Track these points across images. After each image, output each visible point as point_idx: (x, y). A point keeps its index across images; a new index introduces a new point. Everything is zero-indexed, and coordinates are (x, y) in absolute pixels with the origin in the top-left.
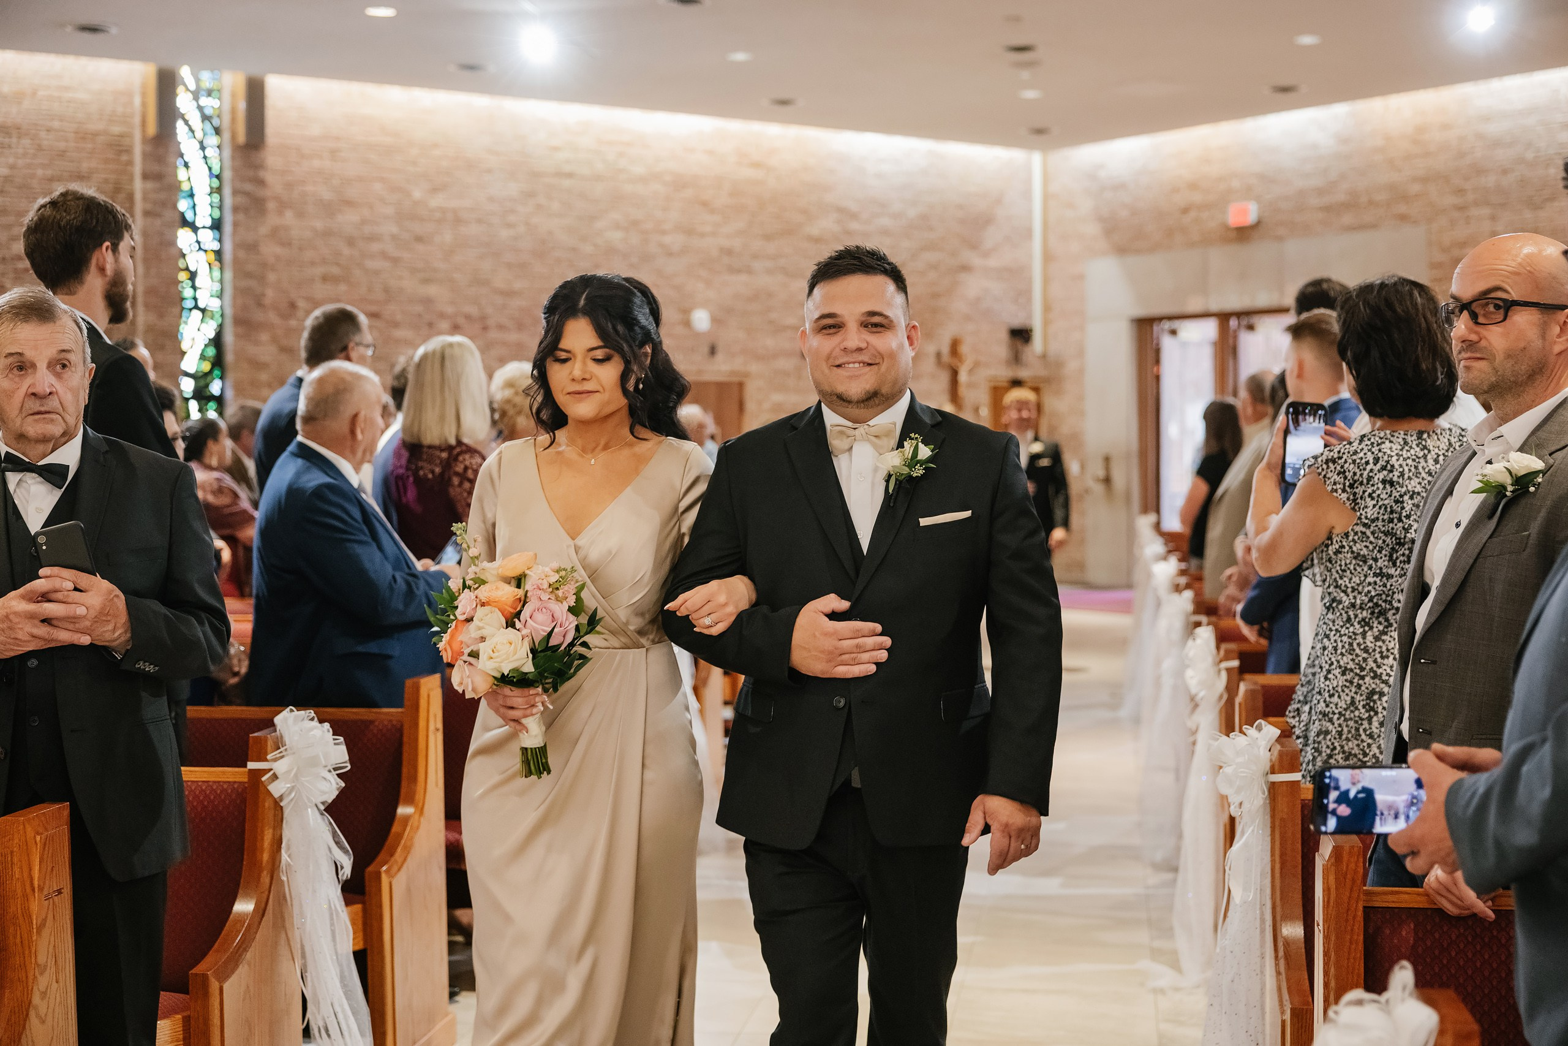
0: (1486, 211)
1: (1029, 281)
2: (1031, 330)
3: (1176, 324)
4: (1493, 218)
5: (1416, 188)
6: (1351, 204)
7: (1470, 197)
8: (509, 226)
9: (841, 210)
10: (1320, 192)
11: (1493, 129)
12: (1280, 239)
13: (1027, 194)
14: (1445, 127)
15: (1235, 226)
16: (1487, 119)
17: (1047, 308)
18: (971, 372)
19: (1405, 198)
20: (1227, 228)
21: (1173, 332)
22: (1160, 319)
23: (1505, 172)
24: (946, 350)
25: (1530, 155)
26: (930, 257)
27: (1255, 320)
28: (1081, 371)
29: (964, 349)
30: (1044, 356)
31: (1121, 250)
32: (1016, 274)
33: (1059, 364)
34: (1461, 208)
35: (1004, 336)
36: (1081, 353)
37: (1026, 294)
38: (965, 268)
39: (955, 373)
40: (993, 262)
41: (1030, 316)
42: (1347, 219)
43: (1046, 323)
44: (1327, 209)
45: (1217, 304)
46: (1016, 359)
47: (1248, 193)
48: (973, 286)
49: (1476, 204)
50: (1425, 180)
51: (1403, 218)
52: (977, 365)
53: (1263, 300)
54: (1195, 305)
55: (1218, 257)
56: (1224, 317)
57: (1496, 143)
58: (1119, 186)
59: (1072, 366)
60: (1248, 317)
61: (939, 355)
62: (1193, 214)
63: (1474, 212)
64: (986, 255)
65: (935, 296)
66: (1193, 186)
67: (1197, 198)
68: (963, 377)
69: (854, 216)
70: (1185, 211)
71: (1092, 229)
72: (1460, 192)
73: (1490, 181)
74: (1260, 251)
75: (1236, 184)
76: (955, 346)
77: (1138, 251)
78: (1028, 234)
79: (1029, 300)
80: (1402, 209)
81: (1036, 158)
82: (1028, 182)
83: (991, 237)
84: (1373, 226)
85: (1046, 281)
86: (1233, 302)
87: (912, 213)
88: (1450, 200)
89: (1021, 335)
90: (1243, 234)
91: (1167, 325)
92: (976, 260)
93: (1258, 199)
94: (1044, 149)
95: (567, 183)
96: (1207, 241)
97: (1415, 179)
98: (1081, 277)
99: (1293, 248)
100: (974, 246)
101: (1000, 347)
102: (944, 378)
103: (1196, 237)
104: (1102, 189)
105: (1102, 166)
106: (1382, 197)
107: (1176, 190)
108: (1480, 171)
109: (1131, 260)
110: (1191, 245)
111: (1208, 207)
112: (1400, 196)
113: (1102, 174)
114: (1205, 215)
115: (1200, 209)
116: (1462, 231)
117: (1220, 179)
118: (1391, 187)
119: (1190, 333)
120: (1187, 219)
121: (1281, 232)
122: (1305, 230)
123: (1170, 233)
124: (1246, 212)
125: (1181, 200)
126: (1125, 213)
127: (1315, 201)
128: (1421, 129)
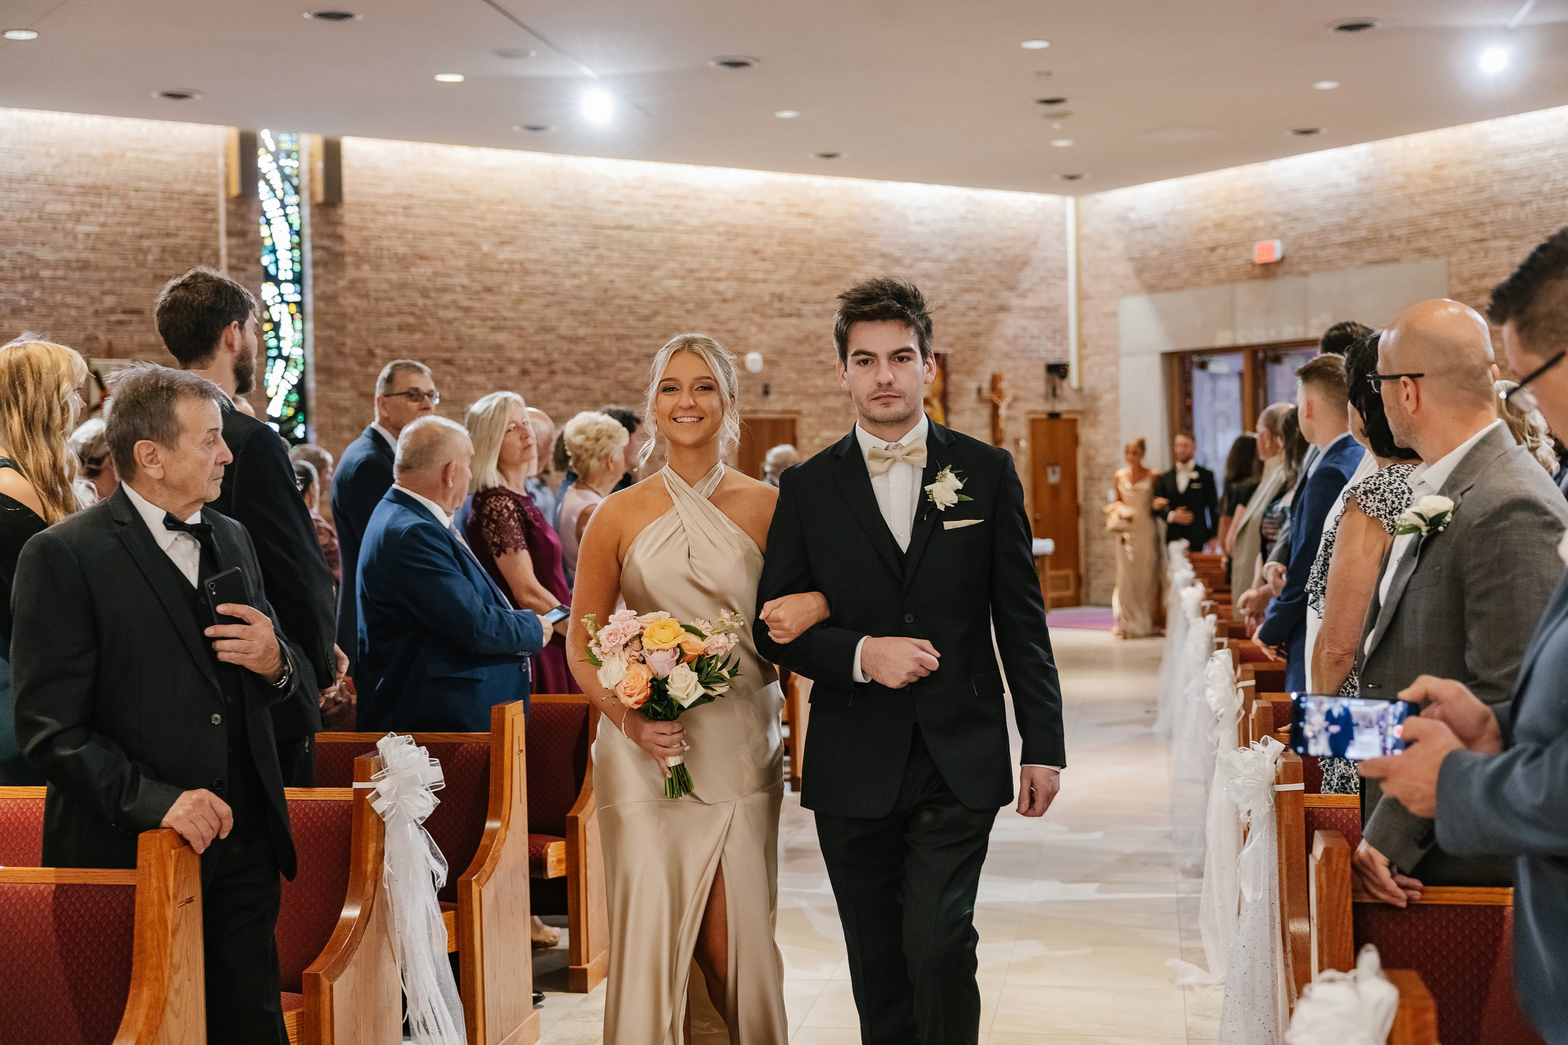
0: (1505, 243)
1: (1066, 319)
2: (1068, 365)
3: (1206, 358)
4: (1511, 249)
5: (1436, 222)
6: (1372, 240)
7: (1489, 229)
8: (574, 276)
9: (883, 256)
10: (1343, 229)
11: (1510, 163)
12: (1304, 274)
13: (1061, 237)
14: (1463, 163)
15: (1260, 263)
16: (1504, 154)
17: (1082, 345)
18: (1009, 407)
19: (1425, 232)
20: (1254, 265)
21: (1203, 366)
22: (1190, 355)
23: (1523, 205)
24: (986, 386)
25: (1546, 188)
26: (970, 298)
27: (1282, 355)
28: (1116, 403)
29: (1004, 385)
30: (1080, 390)
31: (1152, 289)
32: (1052, 312)
33: (1095, 398)
34: (1480, 241)
35: (1041, 371)
36: (1115, 387)
37: (1063, 330)
38: (1003, 308)
39: (995, 408)
40: (1029, 302)
41: (1066, 352)
42: (1369, 254)
43: (1081, 359)
44: (1349, 244)
45: (1243, 338)
46: (1053, 393)
47: (1272, 230)
48: (1011, 325)
49: (1495, 237)
50: (1442, 215)
51: (1423, 251)
52: (1015, 399)
53: (1288, 333)
54: (1223, 340)
55: (1246, 293)
56: (1251, 352)
57: (1514, 177)
58: (1149, 227)
59: (1107, 399)
60: (1274, 350)
61: (979, 390)
62: (1220, 251)
63: (1492, 244)
64: (1023, 296)
65: (977, 335)
66: (1220, 226)
67: (1224, 237)
68: (1003, 412)
69: (897, 261)
70: (1213, 249)
71: (1124, 269)
72: (1479, 225)
73: (1508, 213)
74: (1284, 287)
75: (1261, 223)
76: (995, 380)
77: (1168, 289)
78: (1063, 275)
79: (1066, 338)
80: (1422, 243)
81: (1070, 201)
82: (1062, 224)
83: (1029, 276)
84: (1396, 260)
85: (1080, 319)
86: (1260, 335)
87: (952, 257)
88: (1471, 233)
89: (1057, 371)
90: (1268, 270)
91: (1197, 360)
92: (1014, 301)
93: (1282, 237)
94: (1076, 194)
95: (627, 235)
96: (1233, 278)
97: (1434, 214)
98: (1115, 314)
99: (1317, 282)
100: (1011, 288)
101: (1038, 383)
102: (985, 412)
103: (1223, 274)
104: (1133, 230)
105: (1132, 209)
106: (1403, 232)
107: (1204, 230)
108: (1498, 204)
109: (1162, 297)
110: (1219, 282)
111: (1234, 245)
112: (1420, 230)
113: (1132, 216)
114: (1232, 252)
115: (1226, 247)
116: (1481, 264)
117: (1246, 218)
118: (1412, 222)
119: (1219, 366)
120: (1214, 258)
121: (1305, 267)
122: (1328, 266)
123: (1198, 271)
124: (1271, 249)
125: (1208, 239)
126: (1155, 253)
127: (1337, 238)
128: (1440, 167)
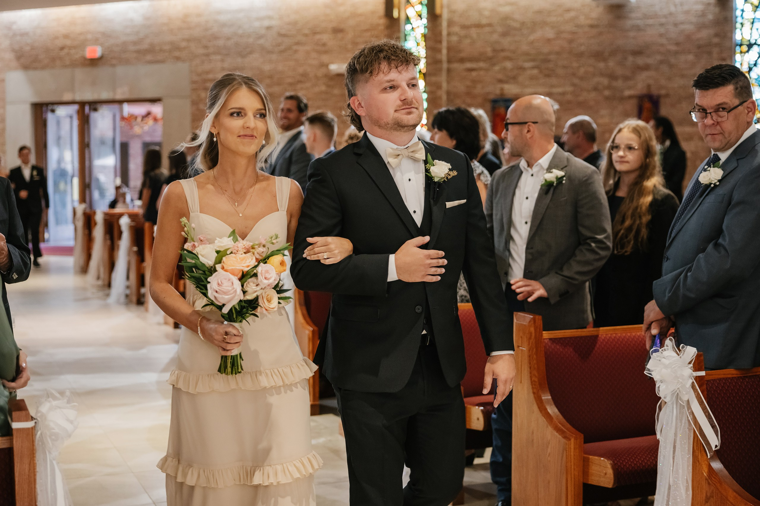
3: (55, 107)
4: (222, 61)
5: (184, 44)
6: (151, 50)
7: (211, 50)
10: (135, 43)
11: (223, 18)
12: (113, 66)
14: (199, 15)
15: (90, 58)
16: (219, 12)
19: (179, 49)
20: (85, 59)
21: (53, 111)
22: (47, 104)
23: (228, 39)
25: (240, 32)
27: (98, 106)
28: (4, 129)
31: (26, 67)
34: (207, 55)
36: (3, 119)
42: (149, 57)
44: (138, 52)
45: (79, 97)
47: (96, 41)
49: (215, 53)
50: (188, 40)
51: (178, 59)
53: (105, 95)
54: (67, 97)
55: (80, 73)
56: (82, 104)
57: (224, 25)
58: (24, 34)
60: (94, 105)
62: (66, 51)
63: (213, 57)
66: (66, 36)
67: (68, 42)
70: (62, 49)
71: (9, 56)
72: (206, 47)
73: (221, 43)
74: (102, 72)
75: (89, 36)
77: (35, 69)
80: (177, 54)
84: (162, 62)
86: (88, 96)
88: (201, 51)
90: (94, 62)
91: (50, 107)
93: (102, 45)
96: (74, 65)
97: (184, 40)
98: (3, 81)
99: (120, 70)
103: (68, 63)
104: (15, 35)
105: (14, 23)
106: (167, 47)
107: (56, 38)
108: (215, 37)
109: (31, 73)
110: (65, 66)
111: (75, 47)
112: (175, 47)
113: (14, 27)
114: (73, 51)
115: (70, 48)
116: (207, 67)
117: (81, 34)
118: (172, 43)
119: (62, 111)
120: (63, 53)
121: (114, 62)
122: (127, 62)
123: (53, 60)
124: (95, 51)
125: (59, 43)
126: (28, 48)
127: (132, 48)
128: (186, 16)
